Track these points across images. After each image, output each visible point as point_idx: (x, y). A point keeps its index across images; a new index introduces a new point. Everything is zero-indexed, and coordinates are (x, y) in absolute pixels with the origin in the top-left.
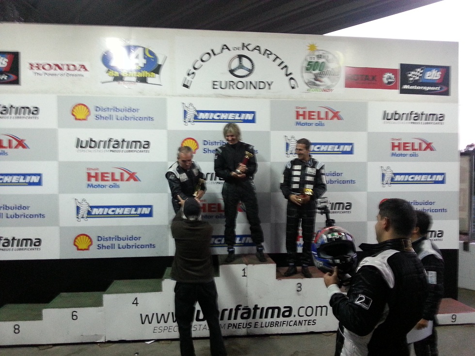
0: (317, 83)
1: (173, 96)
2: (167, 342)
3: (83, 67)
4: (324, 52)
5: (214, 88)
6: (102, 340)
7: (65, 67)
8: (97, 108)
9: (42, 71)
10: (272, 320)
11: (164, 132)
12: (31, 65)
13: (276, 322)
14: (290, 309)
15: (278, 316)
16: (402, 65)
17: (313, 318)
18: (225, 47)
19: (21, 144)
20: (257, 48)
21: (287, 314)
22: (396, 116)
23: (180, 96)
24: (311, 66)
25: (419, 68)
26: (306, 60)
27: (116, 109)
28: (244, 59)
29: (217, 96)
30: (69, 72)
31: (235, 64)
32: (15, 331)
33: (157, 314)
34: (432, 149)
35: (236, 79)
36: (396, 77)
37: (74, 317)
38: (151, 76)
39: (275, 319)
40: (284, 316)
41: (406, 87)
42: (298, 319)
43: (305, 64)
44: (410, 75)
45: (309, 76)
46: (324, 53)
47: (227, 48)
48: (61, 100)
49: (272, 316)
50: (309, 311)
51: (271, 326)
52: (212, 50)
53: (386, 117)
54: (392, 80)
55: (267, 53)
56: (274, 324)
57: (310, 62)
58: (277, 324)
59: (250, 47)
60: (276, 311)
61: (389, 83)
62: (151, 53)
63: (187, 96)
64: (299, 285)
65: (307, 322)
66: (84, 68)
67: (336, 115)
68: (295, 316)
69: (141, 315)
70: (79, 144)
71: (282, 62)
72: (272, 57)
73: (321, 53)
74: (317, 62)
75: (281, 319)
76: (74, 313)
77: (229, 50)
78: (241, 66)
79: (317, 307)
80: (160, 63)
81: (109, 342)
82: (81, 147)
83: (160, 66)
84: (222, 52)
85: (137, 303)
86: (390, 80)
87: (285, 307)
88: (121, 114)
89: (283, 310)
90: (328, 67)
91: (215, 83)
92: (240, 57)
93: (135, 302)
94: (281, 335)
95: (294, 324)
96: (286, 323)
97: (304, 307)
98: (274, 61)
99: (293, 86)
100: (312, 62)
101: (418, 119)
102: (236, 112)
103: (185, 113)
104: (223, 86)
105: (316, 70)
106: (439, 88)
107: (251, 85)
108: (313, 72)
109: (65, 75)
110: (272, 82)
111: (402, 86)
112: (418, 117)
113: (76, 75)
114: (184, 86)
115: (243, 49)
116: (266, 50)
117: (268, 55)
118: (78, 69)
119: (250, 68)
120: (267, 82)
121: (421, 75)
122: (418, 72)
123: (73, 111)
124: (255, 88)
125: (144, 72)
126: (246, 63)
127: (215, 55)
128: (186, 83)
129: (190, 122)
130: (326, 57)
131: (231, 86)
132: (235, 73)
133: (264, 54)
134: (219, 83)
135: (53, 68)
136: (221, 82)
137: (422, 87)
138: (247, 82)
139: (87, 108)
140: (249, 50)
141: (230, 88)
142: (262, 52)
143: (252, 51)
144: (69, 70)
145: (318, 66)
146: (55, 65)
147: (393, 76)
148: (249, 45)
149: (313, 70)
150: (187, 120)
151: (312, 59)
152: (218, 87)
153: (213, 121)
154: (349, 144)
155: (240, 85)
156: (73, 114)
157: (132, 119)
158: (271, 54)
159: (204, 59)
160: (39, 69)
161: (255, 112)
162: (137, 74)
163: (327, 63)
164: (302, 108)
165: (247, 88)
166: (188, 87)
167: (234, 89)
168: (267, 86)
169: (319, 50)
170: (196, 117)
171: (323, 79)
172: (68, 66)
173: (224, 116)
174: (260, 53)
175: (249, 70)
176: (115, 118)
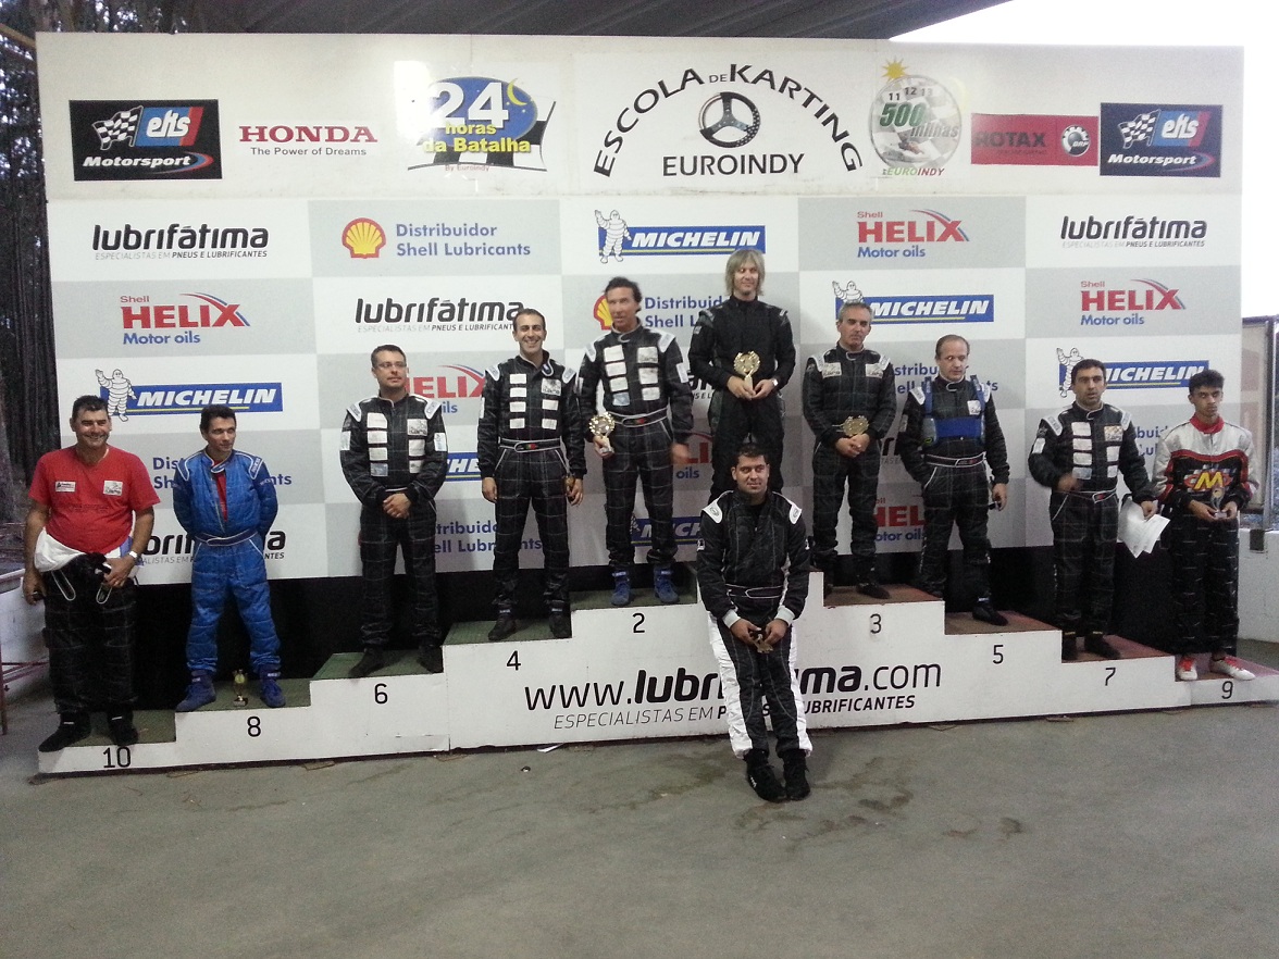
0: (907, 153)
1: (572, 194)
2: (586, 748)
3: (364, 131)
4: (921, 80)
5: (665, 174)
6: (444, 747)
7: (324, 134)
8: (402, 230)
9: (270, 144)
10: (816, 697)
11: (556, 279)
12: (245, 130)
13: (826, 702)
14: (856, 674)
15: (830, 689)
16: (1105, 107)
17: (907, 691)
18: (691, 76)
19: (230, 315)
20: (766, 76)
21: (849, 683)
22: (1092, 230)
23: (587, 194)
24: (892, 115)
25: (1147, 113)
26: (880, 99)
27: (444, 231)
28: (735, 102)
29: (675, 192)
30: (331, 144)
31: (716, 114)
32: (249, 730)
33: (562, 687)
34: (1175, 306)
35: (718, 152)
36: (1092, 136)
37: (380, 696)
38: (521, 148)
39: (823, 695)
40: (842, 688)
41: (1114, 159)
42: (874, 694)
43: (878, 111)
44: (1125, 130)
45: (888, 140)
46: (921, 84)
47: (696, 77)
48: (317, 212)
49: (817, 690)
50: (900, 677)
51: (813, 712)
52: (661, 84)
53: (1067, 230)
54: (1081, 144)
55: (789, 87)
56: (822, 706)
57: (887, 106)
58: (827, 706)
59: (751, 75)
60: (826, 676)
61: (1076, 151)
62: (519, 94)
63: (605, 193)
64: (876, 619)
65: (894, 701)
66: (367, 132)
67: (951, 230)
68: (866, 688)
69: (527, 689)
70: (364, 314)
71: (825, 108)
72: (802, 96)
73: (914, 83)
74: (907, 106)
75: (837, 695)
76: (380, 689)
77: (701, 82)
78: (728, 120)
79: (916, 668)
80: (541, 117)
81: (459, 751)
82: (368, 320)
83: (541, 126)
84: (683, 87)
85: (517, 665)
86: (1076, 144)
87: (844, 669)
88: (456, 242)
89: (839, 675)
90: (932, 116)
91: (670, 162)
92: (727, 98)
93: (513, 662)
94: (838, 729)
95: (866, 706)
96: (847, 703)
97: (887, 668)
98: (806, 105)
99: (850, 163)
100: (894, 105)
101: (1143, 236)
102: (719, 230)
103: (603, 233)
104: (689, 168)
105: (903, 123)
106: (1193, 158)
107: (753, 163)
108: (896, 128)
109: (323, 152)
110: (802, 156)
111: (1105, 157)
112: (1144, 230)
113: (348, 152)
114: (598, 169)
115: (733, 79)
116: (787, 80)
117: (791, 90)
118: (352, 136)
119: (751, 124)
120: (791, 156)
121: (1150, 129)
122: (1144, 122)
123: (345, 236)
124: (763, 171)
125: (503, 139)
126: (740, 111)
127: (667, 95)
128: (600, 165)
129: (612, 254)
130: (927, 92)
131: (706, 168)
132: (714, 136)
133: (782, 90)
134: (677, 162)
135: (296, 136)
136: (682, 158)
137: (1152, 158)
138: (743, 157)
139: (378, 227)
140: (746, 80)
141: (703, 173)
142: (778, 86)
143: (755, 82)
144: (331, 138)
145: (907, 113)
146: (301, 129)
147: (1084, 134)
148: (746, 68)
149: (897, 124)
150: (607, 250)
151: (895, 97)
152: (677, 169)
153: (666, 250)
154: (982, 298)
155: (727, 165)
156: (345, 244)
157: (481, 251)
158: (799, 88)
159: (642, 106)
160: (262, 139)
161: (763, 227)
162: (487, 146)
163: (928, 106)
164: (873, 215)
165: (743, 172)
166: (607, 173)
167: (712, 173)
168: (790, 165)
169: (909, 77)
170: (627, 244)
171: (920, 146)
172: (331, 130)
173: (691, 239)
174: (773, 87)
175: (747, 129)
176: (441, 249)
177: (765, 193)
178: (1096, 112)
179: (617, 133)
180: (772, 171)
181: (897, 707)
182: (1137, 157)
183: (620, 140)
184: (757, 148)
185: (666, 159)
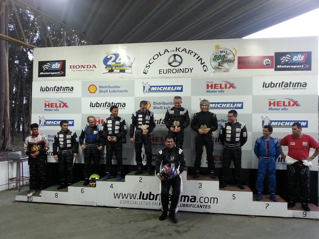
0: (220, 67)
1: (138, 79)
2: (127, 209)
3: (94, 66)
5: (160, 73)
6: (95, 205)
7: (86, 67)
8: (100, 87)
9: (75, 69)
11: (133, 98)
12: (71, 66)
13: (187, 204)
14: (195, 198)
15: (188, 201)
16: (276, 53)
17: (209, 204)
18: (167, 51)
19: (65, 105)
20: (185, 50)
21: (193, 200)
22: (272, 85)
23: (141, 78)
24: (216, 58)
25: (288, 54)
26: (213, 54)
27: (109, 87)
28: (177, 56)
29: (162, 78)
30: (88, 69)
31: (172, 59)
32: (55, 196)
33: (122, 193)
34: (297, 105)
35: (172, 68)
36: (272, 61)
37: (82, 192)
38: (127, 69)
40: (191, 201)
41: (278, 66)
42: (199, 204)
43: (213, 57)
44: (282, 59)
45: (215, 64)
46: (224, 50)
47: (168, 51)
48: (83, 83)
50: (206, 200)
51: (183, 207)
52: (159, 53)
53: (265, 85)
54: (269, 63)
55: (190, 52)
56: (186, 205)
57: (215, 56)
58: (187, 205)
59: (180, 50)
60: (187, 198)
61: (267, 65)
63: (145, 78)
64: (200, 184)
65: (205, 206)
67: (232, 86)
68: (197, 202)
69: (114, 193)
70: (92, 105)
71: (199, 57)
72: (194, 54)
73: (222, 50)
74: (221, 55)
75: (190, 203)
76: (82, 190)
77: (169, 52)
78: (175, 60)
79: (211, 198)
80: (132, 62)
81: (98, 206)
82: (92, 107)
84: (164, 53)
85: (112, 187)
86: (267, 63)
87: (192, 196)
88: (111, 89)
89: (190, 198)
90: (227, 58)
91: (161, 71)
92: (175, 55)
93: (111, 186)
94: (190, 212)
95: (197, 207)
96: (192, 205)
97: (203, 197)
98: (194, 56)
99: (205, 70)
100: (217, 55)
101: (287, 87)
102: (171, 86)
103: (144, 87)
104: (165, 72)
105: (219, 59)
106: (303, 66)
107: (181, 70)
108: (217, 61)
109: (86, 70)
110: (193, 68)
111: (276, 66)
112: (287, 85)
113: (91, 70)
114: (144, 73)
115: (176, 51)
116: (189, 51)
117: (190, 53)
118: (92, 67)
119: (180, 61)
120: (190, 68)
121: (289, 59)
122: (288, 57)
123: (89, 88)
124: (183, 72)
125: (123, 67)
126: (178, 58)
127: (161, 55)
128: (145, 72)
129: (146, 92)
130: (226, 52)
131: (169, 72)
132: (171, 64)
133: (188, 53)
134: (162, 71)
135: (80, 67)
136: (164, 70)
137: (290, 66)
138: (178, 69)
139: (96, 87)
140: (179, 51)
141: (168, 73)
142: (187, 52)
143: (182, 51)
144: (87, 68)
145: (220, 58)
146: (81, 66)
147: (270, 61)
148: (180, 48)
149: (218, 60)
150: (145, 91)
151: (217, 53)
152: (162, 72)
153: (159, 91)
154: (240, 103)
155: (174, 71)
156: (89, 90)
157: (117, 91)
158: (192, 52)
159: (155, 58)
160: (74, 68)
161: (182, 86)
162: (120, 68)
163: (226, 55)
164: (210, 82)
165: (178, 73)
166: (146, 74)
167: (171, 73)
168: (190, 71)
169: (221, 48)
170: (150, 90)
171: (223, 65)
172: (87, 66)
173: (165, 88)
174: (186, 52)
175: (179, 62)
176: (108, 91)
177: (183, 78)
178: (274, 55)
179: (149, 64)
180: (185, 72)
181: (206, 208)
182: (285, 66)
183: (149, 66)
184: (182, 67)
185: (160, 70)
